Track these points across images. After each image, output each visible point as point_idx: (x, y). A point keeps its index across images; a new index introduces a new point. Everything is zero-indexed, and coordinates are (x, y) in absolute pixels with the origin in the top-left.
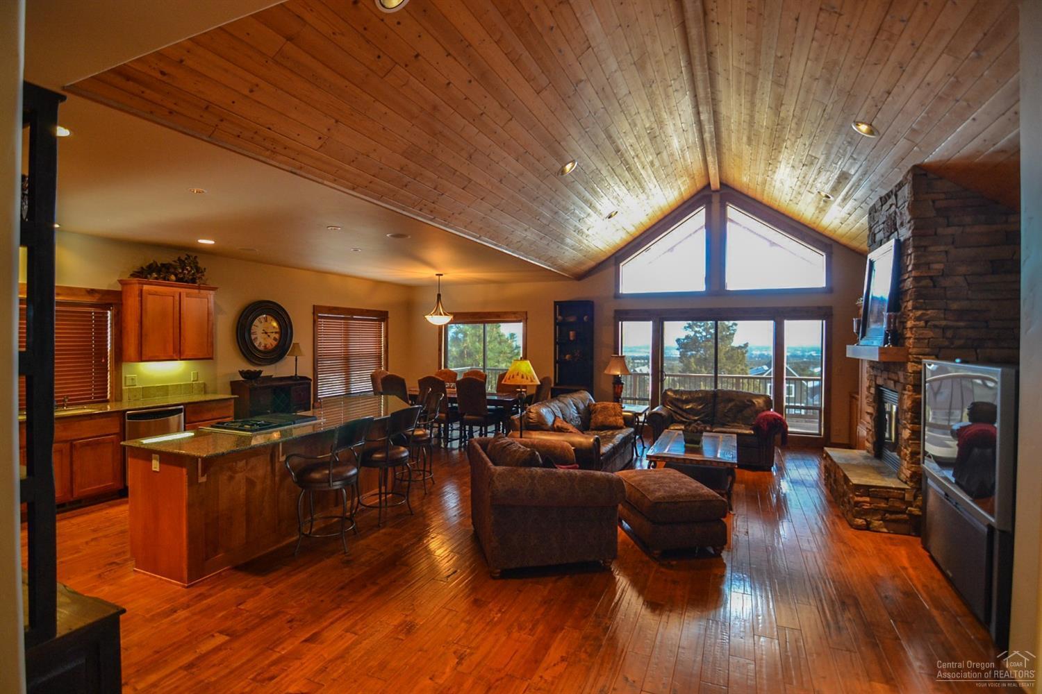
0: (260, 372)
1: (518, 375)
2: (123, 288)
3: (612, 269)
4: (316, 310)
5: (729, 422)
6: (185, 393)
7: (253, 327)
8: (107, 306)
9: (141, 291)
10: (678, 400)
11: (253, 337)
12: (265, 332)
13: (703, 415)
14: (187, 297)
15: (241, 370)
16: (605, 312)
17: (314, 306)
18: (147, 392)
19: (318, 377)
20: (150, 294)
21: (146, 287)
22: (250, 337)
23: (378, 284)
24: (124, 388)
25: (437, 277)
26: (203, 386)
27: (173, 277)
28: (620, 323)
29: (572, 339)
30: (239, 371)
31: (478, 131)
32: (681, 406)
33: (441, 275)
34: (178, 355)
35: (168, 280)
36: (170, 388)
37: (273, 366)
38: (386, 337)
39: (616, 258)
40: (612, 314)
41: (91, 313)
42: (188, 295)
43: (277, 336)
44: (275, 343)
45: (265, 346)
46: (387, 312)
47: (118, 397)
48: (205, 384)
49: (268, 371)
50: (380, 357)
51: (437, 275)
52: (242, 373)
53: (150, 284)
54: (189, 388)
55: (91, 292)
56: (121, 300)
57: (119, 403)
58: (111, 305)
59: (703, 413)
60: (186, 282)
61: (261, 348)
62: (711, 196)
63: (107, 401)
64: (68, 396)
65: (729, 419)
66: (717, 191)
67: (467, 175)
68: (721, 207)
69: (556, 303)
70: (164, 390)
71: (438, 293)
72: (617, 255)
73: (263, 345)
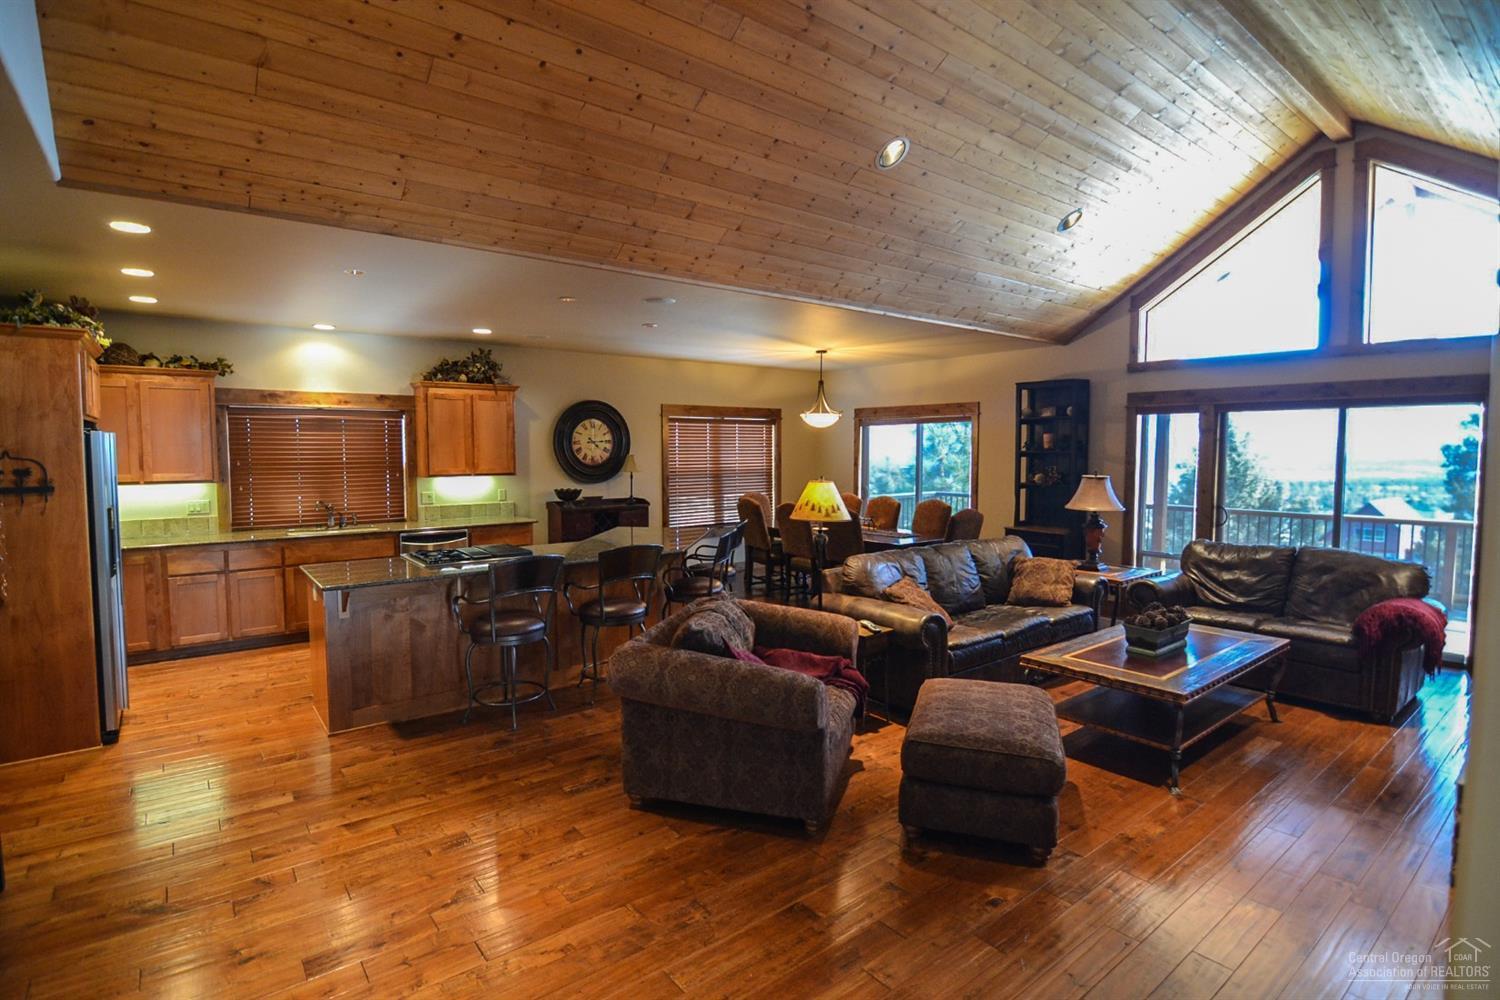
0: (579, 492)
1: (807, 504)
2: (415, 392)
3: (1126, 319)
4: (665, 410)
5: (1315, 613)
6: (491, 515)
7: (574, 434)
8: (399, 415)
9: (426, 395)
10: (1211, 562)
11: (575, 447)
12: (593, 441)
13: (1260, 595)
14: (480, 399)
15: (559, 489)
16: (1111, 399)
17: (662, 405)
18: (446, 511)
19: (668, 500)
20: (436, 398)
21: (432, 391)
22: (571, 448)
23: (764, 371)
24: (420, 506)
25: (819, 355)
26: (512, 507)
27: (463, 377)
28: (1139, 418)
29: (1046, 446)
30: (556, 491)
31: (651, 126)
32: (1215, 574)
33: (825, 352)
34: (473, 469)
35: (457, 381)
36: (473, 509)
37: (604, 484)
38: (778, 445)
39: (1133, 299)
40: (1124, 401)
41: (383, 422)
42: (481, 398)
43: (609, 446)
44: (606, 455)
45: (592, 459)
46: (779, 411)
47: (414, 518)
48: (514, 504)
49: (588, 491)
50: (769, 475)
51: (818, 352)
52: (559, 493)
53: (436, 386)
54: (494, 508)
55: (381, 398)
56: (414, 407)
57: (415, 524)
58: (403, 412)
59: (1262, 590)
60: (477, 381)
61: (588, 461)
62: (1334, 152)
63: (404, 521)
64: (356, 513)
65: (1315, 608)
66: (1342, 141)
67: (680, 196)
68: (1356, 169)
69: (1020, 387)
70: (466, 510)
71: (819, 379)
72: (1134, 294)
73: (589, 457)
